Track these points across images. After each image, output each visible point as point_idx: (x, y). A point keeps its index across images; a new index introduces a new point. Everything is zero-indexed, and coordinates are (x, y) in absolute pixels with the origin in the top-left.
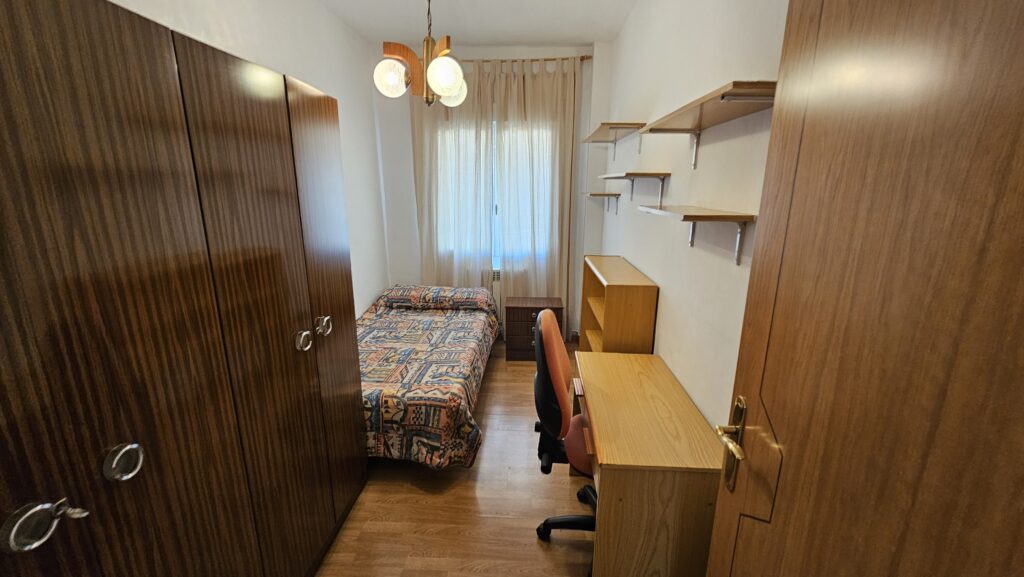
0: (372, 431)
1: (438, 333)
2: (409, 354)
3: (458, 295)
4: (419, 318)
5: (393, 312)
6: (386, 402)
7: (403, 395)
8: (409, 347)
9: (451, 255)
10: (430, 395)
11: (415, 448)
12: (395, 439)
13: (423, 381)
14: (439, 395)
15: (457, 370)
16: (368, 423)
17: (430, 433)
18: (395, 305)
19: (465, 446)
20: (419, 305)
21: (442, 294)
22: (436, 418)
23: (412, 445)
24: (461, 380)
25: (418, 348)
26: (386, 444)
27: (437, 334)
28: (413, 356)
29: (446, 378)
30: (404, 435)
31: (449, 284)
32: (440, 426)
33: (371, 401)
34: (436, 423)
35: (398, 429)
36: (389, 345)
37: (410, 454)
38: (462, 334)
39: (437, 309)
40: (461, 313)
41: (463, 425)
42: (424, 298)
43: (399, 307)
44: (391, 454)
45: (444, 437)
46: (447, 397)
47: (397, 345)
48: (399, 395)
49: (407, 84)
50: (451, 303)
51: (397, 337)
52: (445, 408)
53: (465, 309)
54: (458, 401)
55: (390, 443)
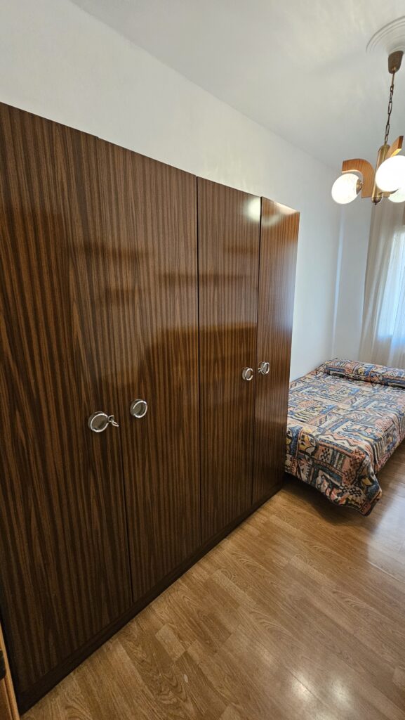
0: (290, 454)
1: (362, 399)
2: (332, 409)
3: (389, 373)
4: (349, 385)
5: (329, 377)
6: (303, 437)
7: (317, 436)
8: (334, 404)
9: (390, 340)
10: (338, 442)
11: (319, 479)
12: (305, 467)
13: (337, 431)
14: (347, 445)
15: (369, 430)
16: (288, 447)
17: (333, 472)
18: (331, 372)
19: (363, 496)
20: (352, 376)
21: (374, 370)
22: (341, 462)
23: (317, 476)
24: (372, 440)
25: (340, 406)
26: (298, 467)
27: (360, 400)
28: (334, 411)
29: (357, 434)
30: (313, 466)
31: (384, 364)
32: (343, 470)
33: (293, 432)
34: (339, 466)
35: (309, 460)
36: (318, 399)
37: (315, 482)
38: (384, 405)
39: (366, 381)
40: (389, 388)
41: (364, 477)
42: (357, 371)
43: (335, 375)
44: (301, 476)
45: (344, 480)
46: (354, 449)
47: (325, 401)
48: (314, 435)
49: (358, 191)
50: (381, 378)
51: (326, 395)
52: (350, 457)
53: (394, 386)
54: (364, 456)
55: (301, 468)
